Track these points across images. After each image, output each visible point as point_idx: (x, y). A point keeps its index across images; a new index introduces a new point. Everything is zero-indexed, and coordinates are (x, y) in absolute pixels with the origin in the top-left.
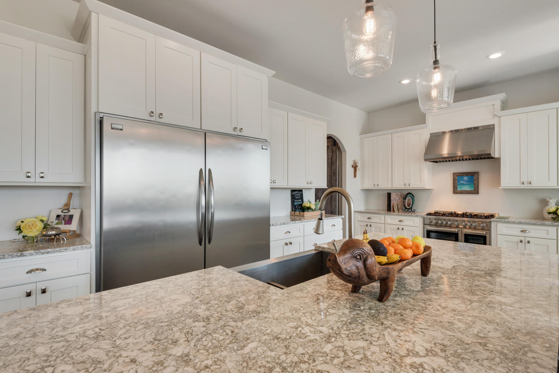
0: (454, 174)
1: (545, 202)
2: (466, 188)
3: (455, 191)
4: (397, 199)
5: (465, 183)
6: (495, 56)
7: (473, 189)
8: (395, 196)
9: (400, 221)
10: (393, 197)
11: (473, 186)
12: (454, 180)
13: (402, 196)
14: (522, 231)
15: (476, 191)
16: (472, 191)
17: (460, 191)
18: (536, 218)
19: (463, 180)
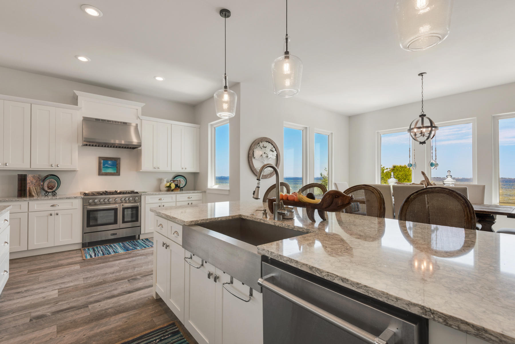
0: (100, 158)
1: (160, 181)
2: (110, 171)
3: (100, 173)
4: (34, 181)
5: (109, 166)
6: (159, 79)
7: (115, 172)
8: (32, 178)
9: (52, 206)
10: (29, 179)
11: (116, 169)
12: (100, 163)
13: (40, 178)
14: (159, 199)
15: (118, 173)
16: (114, 173)
17: (105, 173)
18: (156, 191)
19: (108, 164)
